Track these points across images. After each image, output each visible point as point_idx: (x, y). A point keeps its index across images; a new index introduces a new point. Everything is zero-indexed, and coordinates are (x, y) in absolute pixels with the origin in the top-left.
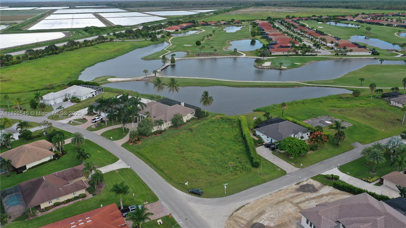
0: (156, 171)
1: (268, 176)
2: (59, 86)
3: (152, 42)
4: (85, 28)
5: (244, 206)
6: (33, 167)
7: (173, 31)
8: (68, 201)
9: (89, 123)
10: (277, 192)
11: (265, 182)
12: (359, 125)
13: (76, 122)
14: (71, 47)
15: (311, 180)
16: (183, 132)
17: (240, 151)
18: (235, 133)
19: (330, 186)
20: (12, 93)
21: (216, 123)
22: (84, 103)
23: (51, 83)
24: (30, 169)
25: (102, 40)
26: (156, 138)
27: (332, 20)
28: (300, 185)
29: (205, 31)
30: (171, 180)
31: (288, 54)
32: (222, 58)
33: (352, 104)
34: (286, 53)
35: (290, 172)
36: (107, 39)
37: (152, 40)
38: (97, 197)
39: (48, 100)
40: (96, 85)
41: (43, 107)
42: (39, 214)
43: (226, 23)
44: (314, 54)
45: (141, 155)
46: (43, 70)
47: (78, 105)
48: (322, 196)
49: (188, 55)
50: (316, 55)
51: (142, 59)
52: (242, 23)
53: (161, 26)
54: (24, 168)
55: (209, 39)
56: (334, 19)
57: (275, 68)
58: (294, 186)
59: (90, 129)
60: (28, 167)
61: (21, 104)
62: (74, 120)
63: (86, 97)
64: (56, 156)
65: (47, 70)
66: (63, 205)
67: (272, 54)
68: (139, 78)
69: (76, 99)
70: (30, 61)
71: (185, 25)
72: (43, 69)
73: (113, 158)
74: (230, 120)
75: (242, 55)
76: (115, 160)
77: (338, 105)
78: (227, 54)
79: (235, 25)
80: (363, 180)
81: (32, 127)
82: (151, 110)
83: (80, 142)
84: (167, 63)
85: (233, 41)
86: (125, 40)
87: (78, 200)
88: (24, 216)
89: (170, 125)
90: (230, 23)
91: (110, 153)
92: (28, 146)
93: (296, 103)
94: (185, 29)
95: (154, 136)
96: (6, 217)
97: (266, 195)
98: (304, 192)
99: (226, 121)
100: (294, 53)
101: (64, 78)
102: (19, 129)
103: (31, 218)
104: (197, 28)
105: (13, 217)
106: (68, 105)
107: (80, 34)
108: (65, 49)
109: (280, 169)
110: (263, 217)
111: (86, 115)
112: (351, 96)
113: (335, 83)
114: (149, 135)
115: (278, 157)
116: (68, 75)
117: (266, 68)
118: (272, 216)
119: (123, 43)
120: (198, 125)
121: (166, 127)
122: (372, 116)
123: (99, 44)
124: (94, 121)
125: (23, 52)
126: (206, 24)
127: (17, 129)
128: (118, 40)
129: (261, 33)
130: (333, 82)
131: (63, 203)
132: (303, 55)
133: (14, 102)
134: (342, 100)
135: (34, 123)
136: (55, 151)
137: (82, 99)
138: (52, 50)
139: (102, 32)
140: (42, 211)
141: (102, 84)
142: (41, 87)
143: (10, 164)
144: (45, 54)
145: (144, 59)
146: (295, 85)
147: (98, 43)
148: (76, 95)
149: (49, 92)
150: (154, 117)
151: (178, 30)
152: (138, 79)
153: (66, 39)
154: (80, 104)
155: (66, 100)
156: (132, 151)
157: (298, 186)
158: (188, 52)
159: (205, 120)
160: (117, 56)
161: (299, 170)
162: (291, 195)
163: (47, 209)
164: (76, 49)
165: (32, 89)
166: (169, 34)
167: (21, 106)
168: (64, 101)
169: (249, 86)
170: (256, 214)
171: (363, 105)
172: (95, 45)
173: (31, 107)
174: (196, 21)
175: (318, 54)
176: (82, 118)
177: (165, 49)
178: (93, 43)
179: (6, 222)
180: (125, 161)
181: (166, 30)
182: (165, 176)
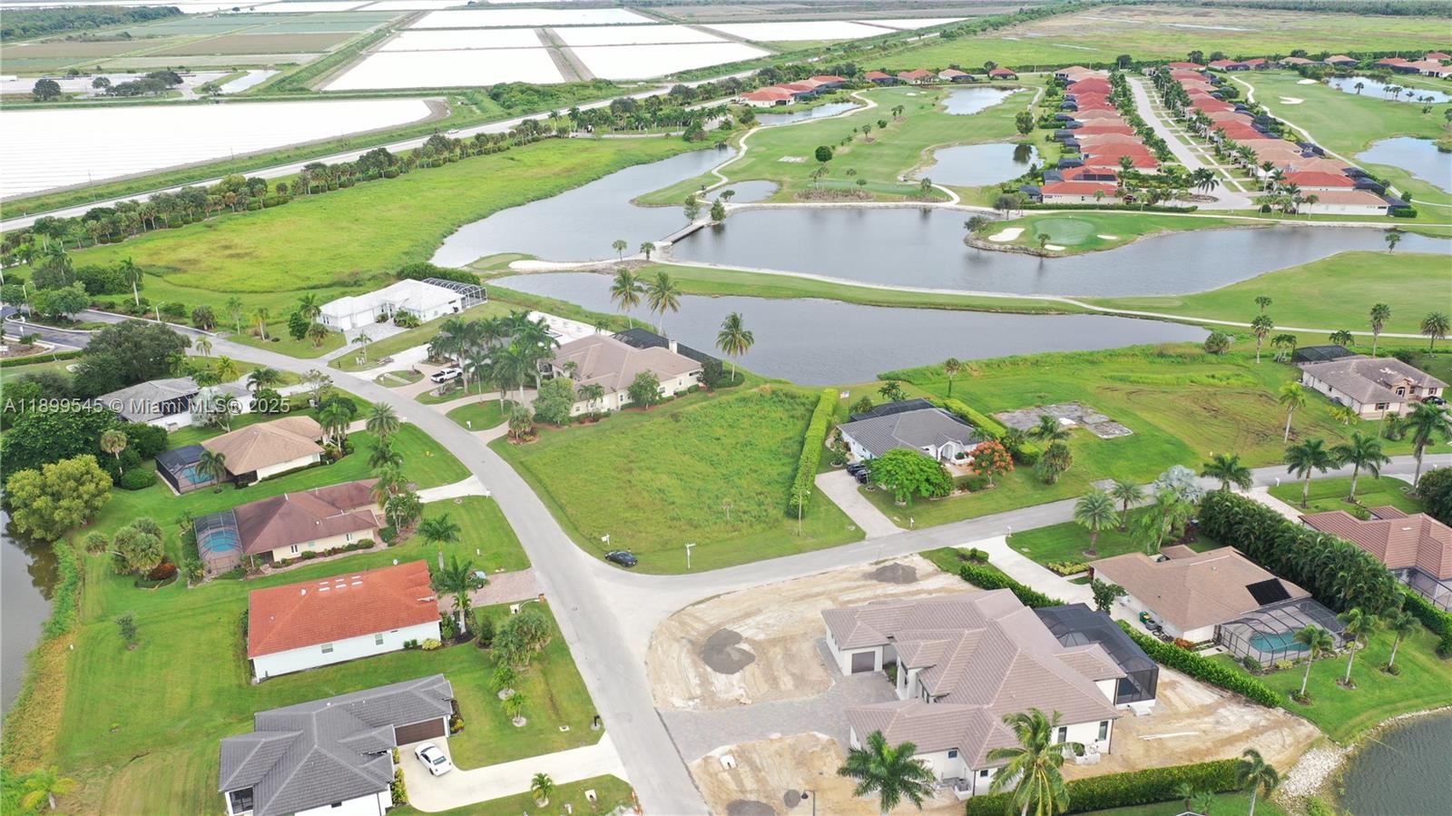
0: (549, 507)
1: (814, 540)
2: (374, 278)
3: (686, 145)
4: (496, 87)
5: (718, 596)
6: (272, 477)
7: (766, 105)
8: (334, 551)
9: (427, 385)
10: (815, 576)
11: (800, 552)
12: (1153, 436)
13: (395, 378)
14: (435, 157)
15: (918, 559)
16: (655, 420)
17: (776, 477)
18: (791, 434)
19: (954, 574)
20: (252, 292)
21: (750, 405)
22: (426, 330)
23: (355, 269)
24: (264, 480)
25: (531, 134)
26: (578, 432)
27: (1362, 69)
28: (882, 565)
29: (875, 105)
30: (576, 529)
31: (1097, 203)
32: (880, 208)
33: (1182, 375)
34: (1091, 200)
35: (876, 536)
36: (548, 129)
37: (687, 138)
38: (396, 549)
39: (336, 318)
40: (469, 282)
41: (321, 332)
42: (268, 570)
43: (960, 77)
44: (1186, 205)
45: (528, 469)
46: (343, 229)
47: (410, 335)
48: (918, 592)
49: (776, 196)
50: (1194, 209)
51: (632, 201)
52: (1017, 78)
53: (733, 85)
54: (253, 476)
55: (869, 140)
56: (1369, 67)
57: (1026, 249)
58: (866, 567)
59: (425, 399)
60: (261, 475)
61: (268, 325)
62: (392, 373)
63: (436, 313)
64: (329, 457)
65: (355, 227)
66: (321, 559)
67: (1045, 201)
68: (599, 265)
69: (407, 318)
70: (313, 197)
71: (814, 83)
72: (344, 224)
73: (459, 471)
74: (793, 397)
75: (949, 198)
76: (462, 474)
77: (1134, 376)
78: (898, 196)
79: (994, 83)
80: (1048, 568)
81: (285, 383)
82: (584, 357)
83: (386, 426)
84: (699, 218)
85: (949, 146)
86: (604, 132)
87: (354, 553)
88: (239, 572)
89: (626, 401)
90: (976, 76)
91: (455, 460)
92: (266, 427)
93: (1014, 363)
94: (810, 100)
95: (576, 425)
96: (202, 567)
97: (783, 579)
98: (881, 581)
99: (780, 401)
100: (1120, 201)
101: (392, 256)
102: (253, 387)
103: (252, 577)
104: (854, 94)
105: (214, 572)
106: (389, 331)
107: (474, 108)
108: (418, 162)
109: (854, 528)
110: (749, 621)
111: (423, 362)
112: (1198, 351)
113: (1181, 309)
114: (562, 424)
115: (867, 498)
116: (405, 245)
117: (997, 247)
118: (771, 621)
119: (596, 144)
120: (702, 408)
121: (613, 407)
122: (1216, 413)
123: (523, 147)
124: (438, 379)
125: (296, 168)
126: (890, 79)
127: (249, 385)
128: (582, 134)
129: (1058, 120)
130: (1178, 303)
131: (322, 555)
132: (1148, 208)
133: (251, 318)
134: (1163, 361)
135: (292, 374)
136: (329, 445)
137: (423, 319)
138: (379, 164)
139: (542, 104)
140: (276, 566)
141: (489, 277)
142: (327, 280)
143: (222, 464)
144: (358, 175)
145: (638, 205)
146: (1050, 309)
147: (519, 144)
148: (408, 306)
149: (344, 294)
150: (589, 377)
151: (784, 103)
152: (595, 268)
153: (429, 124)
154: (416, 332)
155: (383, 319)
156: (510, 458)
157: (874, 568)
158: (781, 184)
159: (728, 393)
160: (561, 190)
161: (904, 533)
162: (845, 584)
163: (285, 562)
164: (450, 161)
165: (304, 284)
166: (748, 117)
167: (269, 329)
168: (379, 322)
169: (908, 303)
170: (738, 614)
171: (1216, 381)
172: (508, 148)
173: (292, 333)
174: (858, 66)
175: (1202, 206)
176: (411, 369)
177: (715, 172)
178: (503, 144)
179: (200, 578)
180: (483, 479)
181: (747, 102)
182: (565, 519)
